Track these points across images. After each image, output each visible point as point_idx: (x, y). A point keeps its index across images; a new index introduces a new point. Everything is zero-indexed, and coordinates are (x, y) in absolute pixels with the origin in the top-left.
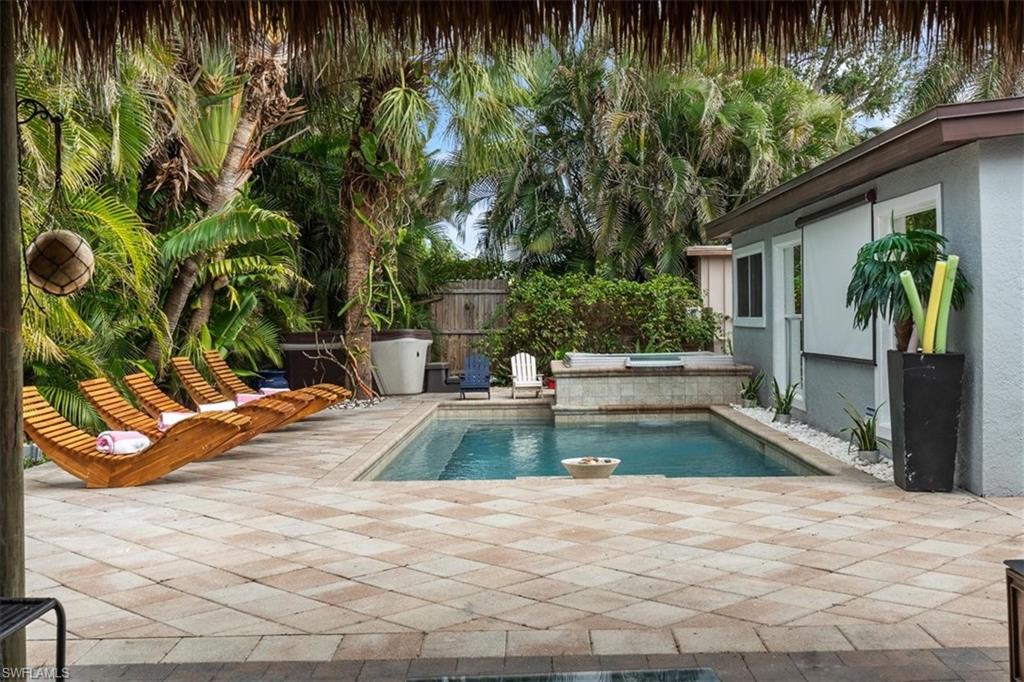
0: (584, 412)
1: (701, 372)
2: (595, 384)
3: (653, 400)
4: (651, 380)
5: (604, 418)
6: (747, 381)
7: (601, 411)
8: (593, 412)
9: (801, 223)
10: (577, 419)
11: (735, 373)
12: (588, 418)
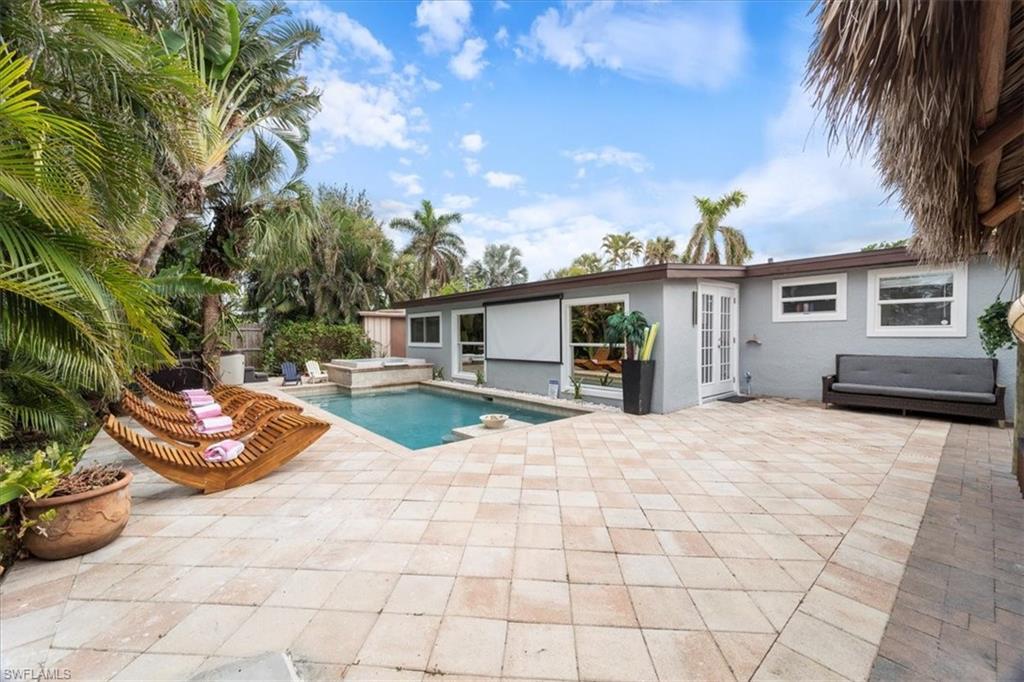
0: (365, 388)
1: (416, 367)
2: (370, 374)
3: (395, 381)
4: (394, 371)
5: (375, 390)
6: (431, 370)
7: (374, 387)
8: (369, 388)
9: (485, 305)
10: (362, 392)
11: (428, 367)
12: (367, 391)
